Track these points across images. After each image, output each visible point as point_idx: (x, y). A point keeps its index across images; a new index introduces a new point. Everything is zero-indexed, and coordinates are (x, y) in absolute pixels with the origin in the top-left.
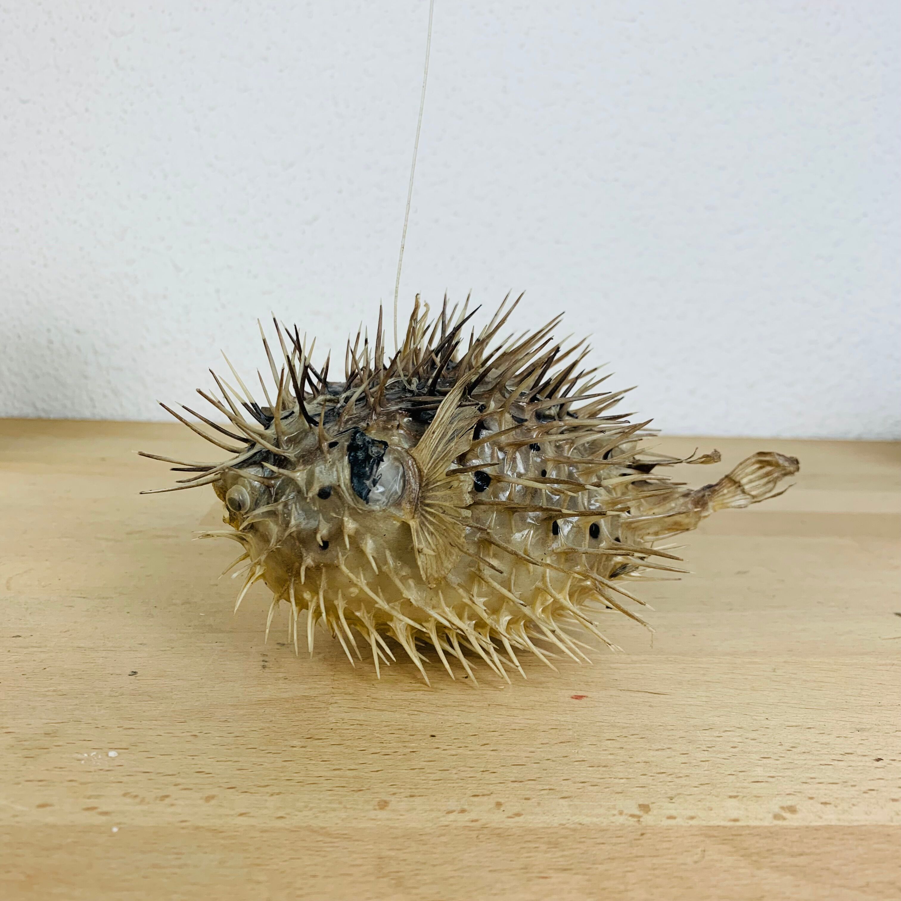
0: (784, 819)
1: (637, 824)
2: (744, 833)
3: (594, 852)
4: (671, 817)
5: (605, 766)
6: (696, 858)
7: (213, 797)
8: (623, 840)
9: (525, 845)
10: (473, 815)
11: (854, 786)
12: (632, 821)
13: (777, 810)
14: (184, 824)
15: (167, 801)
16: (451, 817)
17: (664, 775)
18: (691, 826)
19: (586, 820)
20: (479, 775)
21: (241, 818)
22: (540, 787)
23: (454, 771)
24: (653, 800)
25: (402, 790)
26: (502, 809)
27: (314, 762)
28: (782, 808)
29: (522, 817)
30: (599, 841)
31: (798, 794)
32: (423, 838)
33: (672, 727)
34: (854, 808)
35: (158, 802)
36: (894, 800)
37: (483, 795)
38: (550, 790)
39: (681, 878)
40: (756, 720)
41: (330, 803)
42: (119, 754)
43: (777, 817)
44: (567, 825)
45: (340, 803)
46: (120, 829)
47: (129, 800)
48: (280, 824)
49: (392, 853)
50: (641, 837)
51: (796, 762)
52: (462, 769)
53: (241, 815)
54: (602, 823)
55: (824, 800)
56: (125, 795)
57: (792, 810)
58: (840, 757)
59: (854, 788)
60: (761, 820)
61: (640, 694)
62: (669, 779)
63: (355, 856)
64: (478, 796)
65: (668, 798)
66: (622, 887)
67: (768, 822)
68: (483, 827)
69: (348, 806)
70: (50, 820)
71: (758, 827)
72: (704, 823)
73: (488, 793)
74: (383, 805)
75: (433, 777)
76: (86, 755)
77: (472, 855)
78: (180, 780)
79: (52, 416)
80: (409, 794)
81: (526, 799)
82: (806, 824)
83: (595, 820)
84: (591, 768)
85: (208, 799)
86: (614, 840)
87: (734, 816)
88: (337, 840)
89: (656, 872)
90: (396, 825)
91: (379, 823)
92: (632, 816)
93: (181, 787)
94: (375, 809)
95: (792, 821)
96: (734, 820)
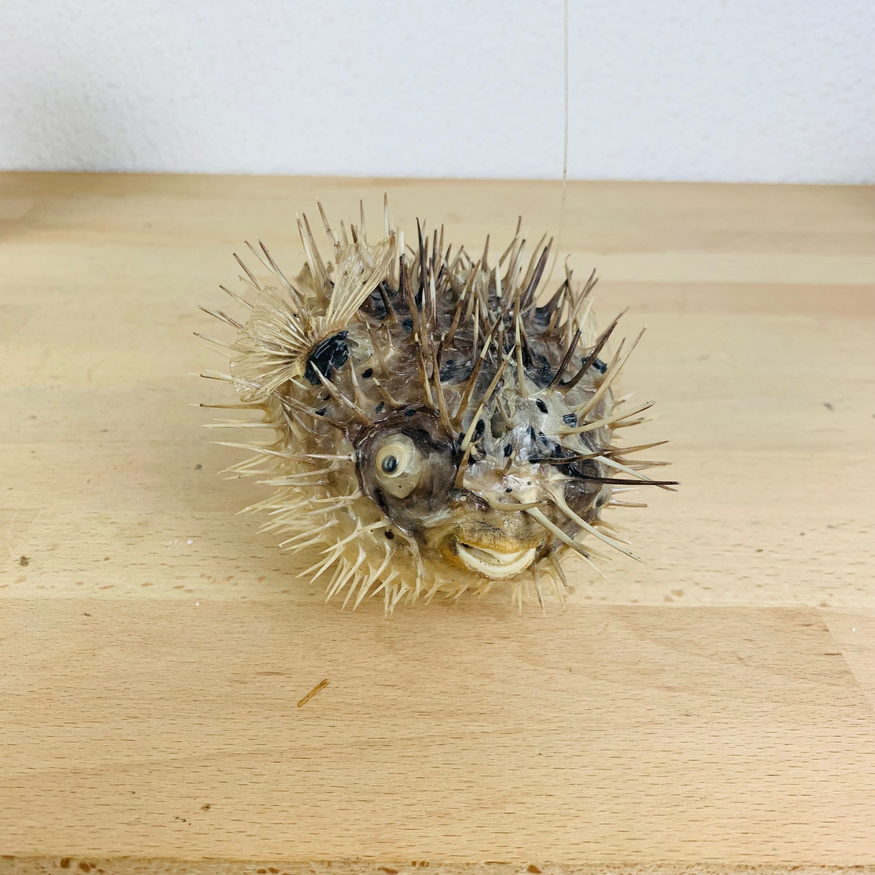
0: (672, 601)
2: (640, 611)
4: (589, 598)
7: (264, 578)
11: (733, 574)
13: (668, 594)
14: (244, 600)
15: (231, 581)
18: (602, 605)
21: (285, 595)
24: (577, 584)
28: (673, 592)
30: (532, 616)
35: (225, 581)
42: (194, 542)
43: (667, 599)
46: (200, 603)
47: (204, 580)
48: (310, 599)
53: (283, 592)
55: (705, 586)
56: (202, 576)
57: (680, 593)
58: (729, 548)
59: (733, 576)
60: (654, 601)
67: (660, 603)
71: (652, 607)
72: (612, 603)
78: (240, 564)
85: (261, 579)
87: (635, 598)
93: (241, 569)
95: (679, 602)
96: (636, 601)
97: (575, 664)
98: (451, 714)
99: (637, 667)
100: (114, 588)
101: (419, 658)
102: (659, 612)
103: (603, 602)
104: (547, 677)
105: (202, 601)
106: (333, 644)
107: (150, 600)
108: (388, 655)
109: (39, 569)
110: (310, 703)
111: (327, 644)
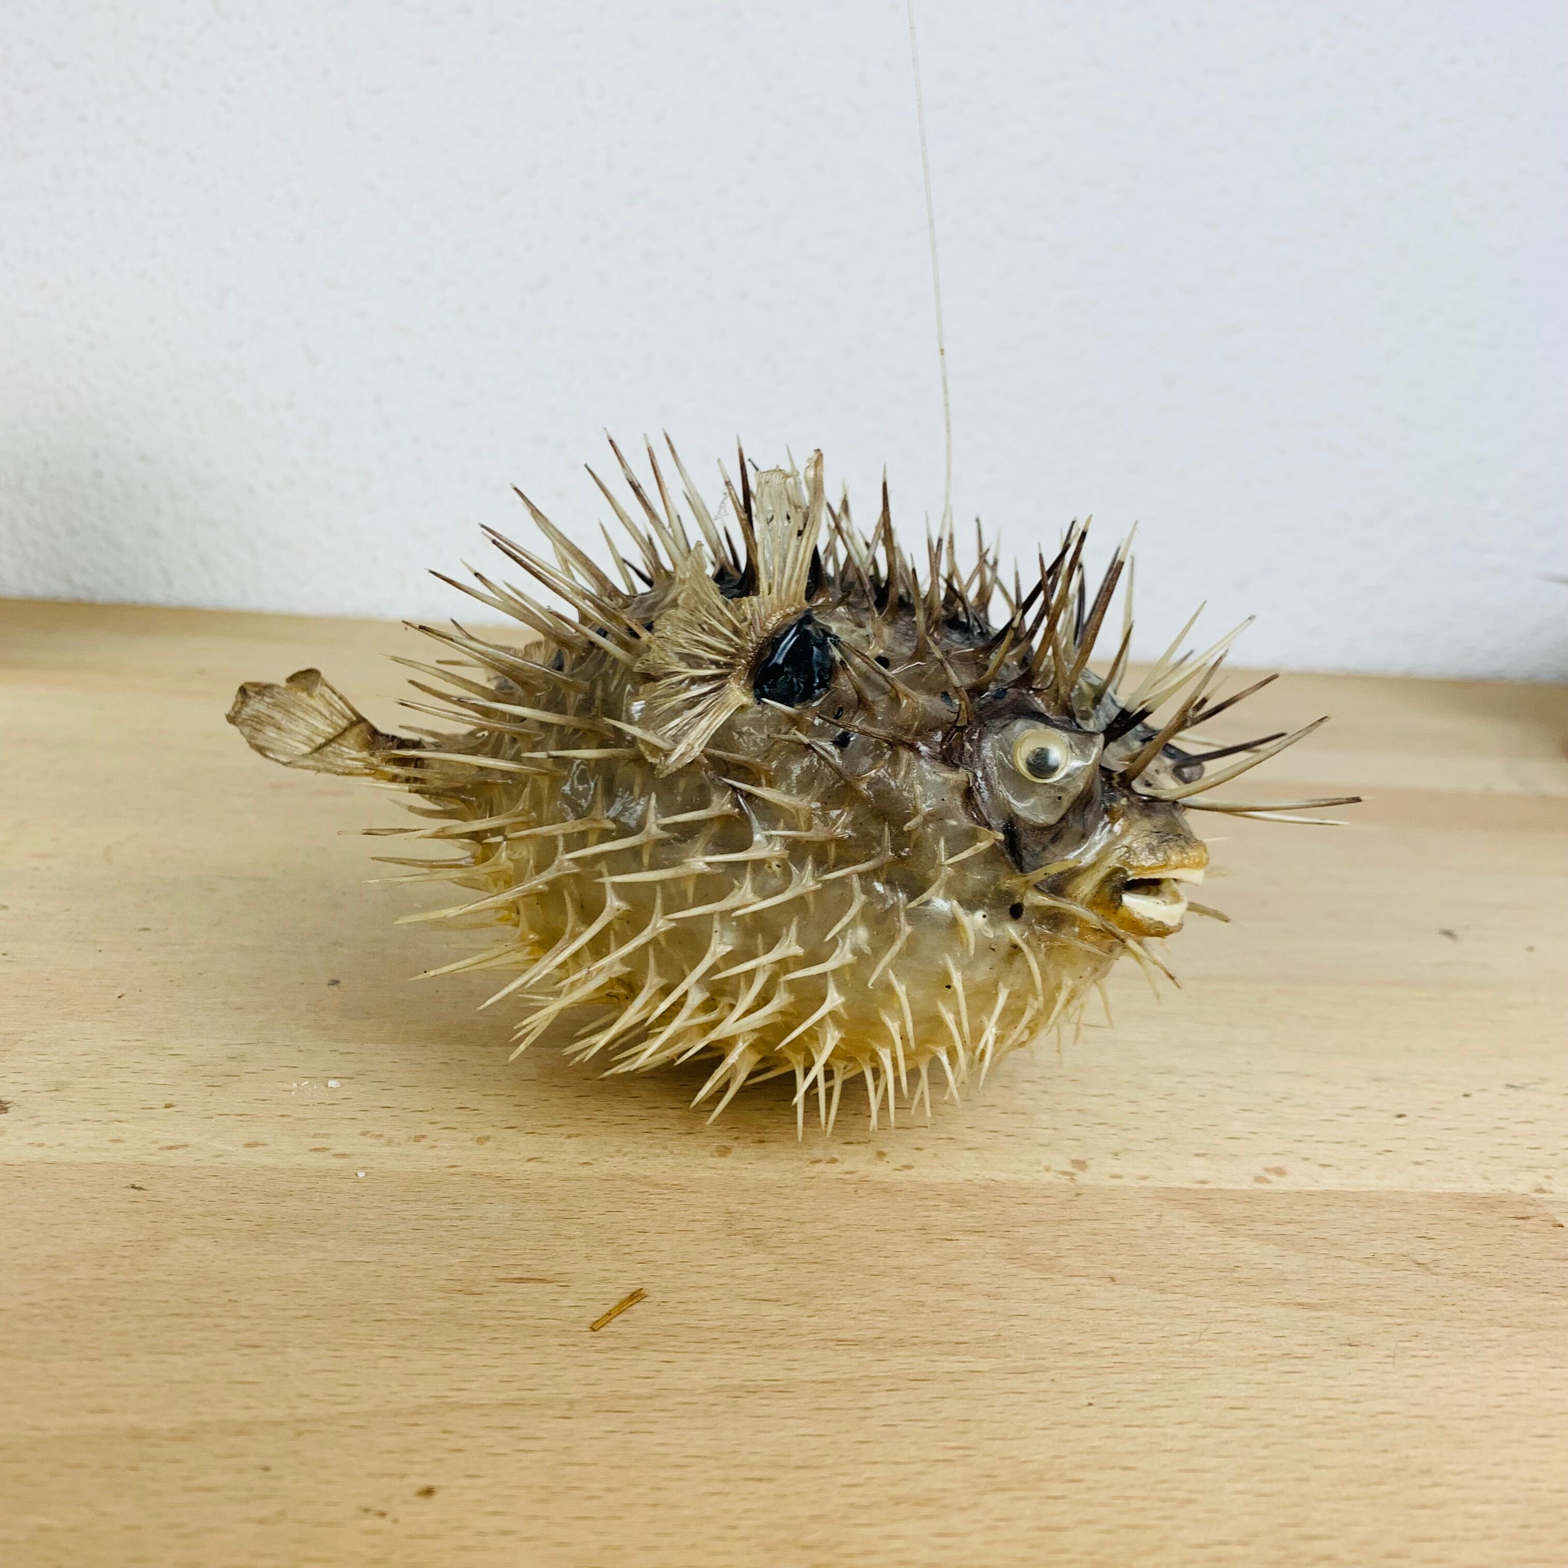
0: (1268, 1182)
1: (1070, 1183)
2: (1214, 1196)
3: (1014, 1213)
4: (1114, 1176)
5: (1022, 1113)
6: (1149, 1223)
7: (488, 1138)
8: (1051, 1201)
9: (920, 1203)
10: (848, 1167)
11: (1365, 1146)
12: (1064, 1179)
13: (1260, 1172)
14: (453, 1170)
15: (424, 1142)
16: (820, 1167)
17: (1104, 1126)
18: (1142, 1187)
19: (1002, 1177)
21: (532, 1164)
22: (935, 1136)
24: (1090, 1155)
25: (746, 1136)
26: (886, 1159)
27: (617, 1100)
28: (1267, 1170)
29: (914, 1170)
30: (1019, 1200)
31: (1288, 1154)
32: (782, 1191)
34: (1363, 1171)
35: (411, 1142)
36: (1416, 1163)
37: (859, 1143)
38: (949, 1139)
39: (1131, 1245)
41: (650, 1147)
42: (342, 1085)
43: (1259, 1179)
44: (976, 1181)
45: (665, 1148)
46: (367, 1174)
47: (370, 1140)
48: (585, 1171)
49: (743, 1208)
50: (1075, 1198)
53: (530, 1160)
54: (1023, 1180)
55: (1323, 1162)
56: (364, 1134)
57: (1280, 1172)
58: (1346, 1112)
59: (1364, 1149)
60: (1237, 1182)
62: (1112, 1131)
63: (694, 1210)
64: (850, 1144)
65: (1112, 1153)
66: (1053, 1253)
67: (1247, 1185)
68: (863, 1180)
69: (675, 1152)
70: (269, 1161)
71: (1233, 1191)
72: (1161, 1185)
73: (866, 1140)
74: (723, 1152)
75: (787, 1119)
76: (295, 1085)
77: (851, 1212)
78: (437, 1118)
80: (757, 1139)
81: (917, 1149)
82: (1298, 1188)
83: (1013, 1176)
84: (1004, 1115)
85: (482, 1140)
86: (1040, 1201)
87: (1201, 1175)
88: (666, 1191)
89: (1098, 1238)
90: (745, 1176)
91: (720, 1172)
92: (1064, 1173)
93: (440, 1126)
94: (713, 1156)
95: (1279, 1184)
96: (1202, 1182)
97: (1118, 1271)
98: (900, 1344)
99: (1235, 1275)
100: (189, 1149)
101: (818, 1261)
102: (1250, 1199)
103: (1143, 1183)
104: (1071, 1289)
105: (369, 1171)
106: (642, 1237)
107: (265, 1167)
108: (755, 1256)
109: (32, 1117)
110: (616, 1325)
111: (631, 1237)
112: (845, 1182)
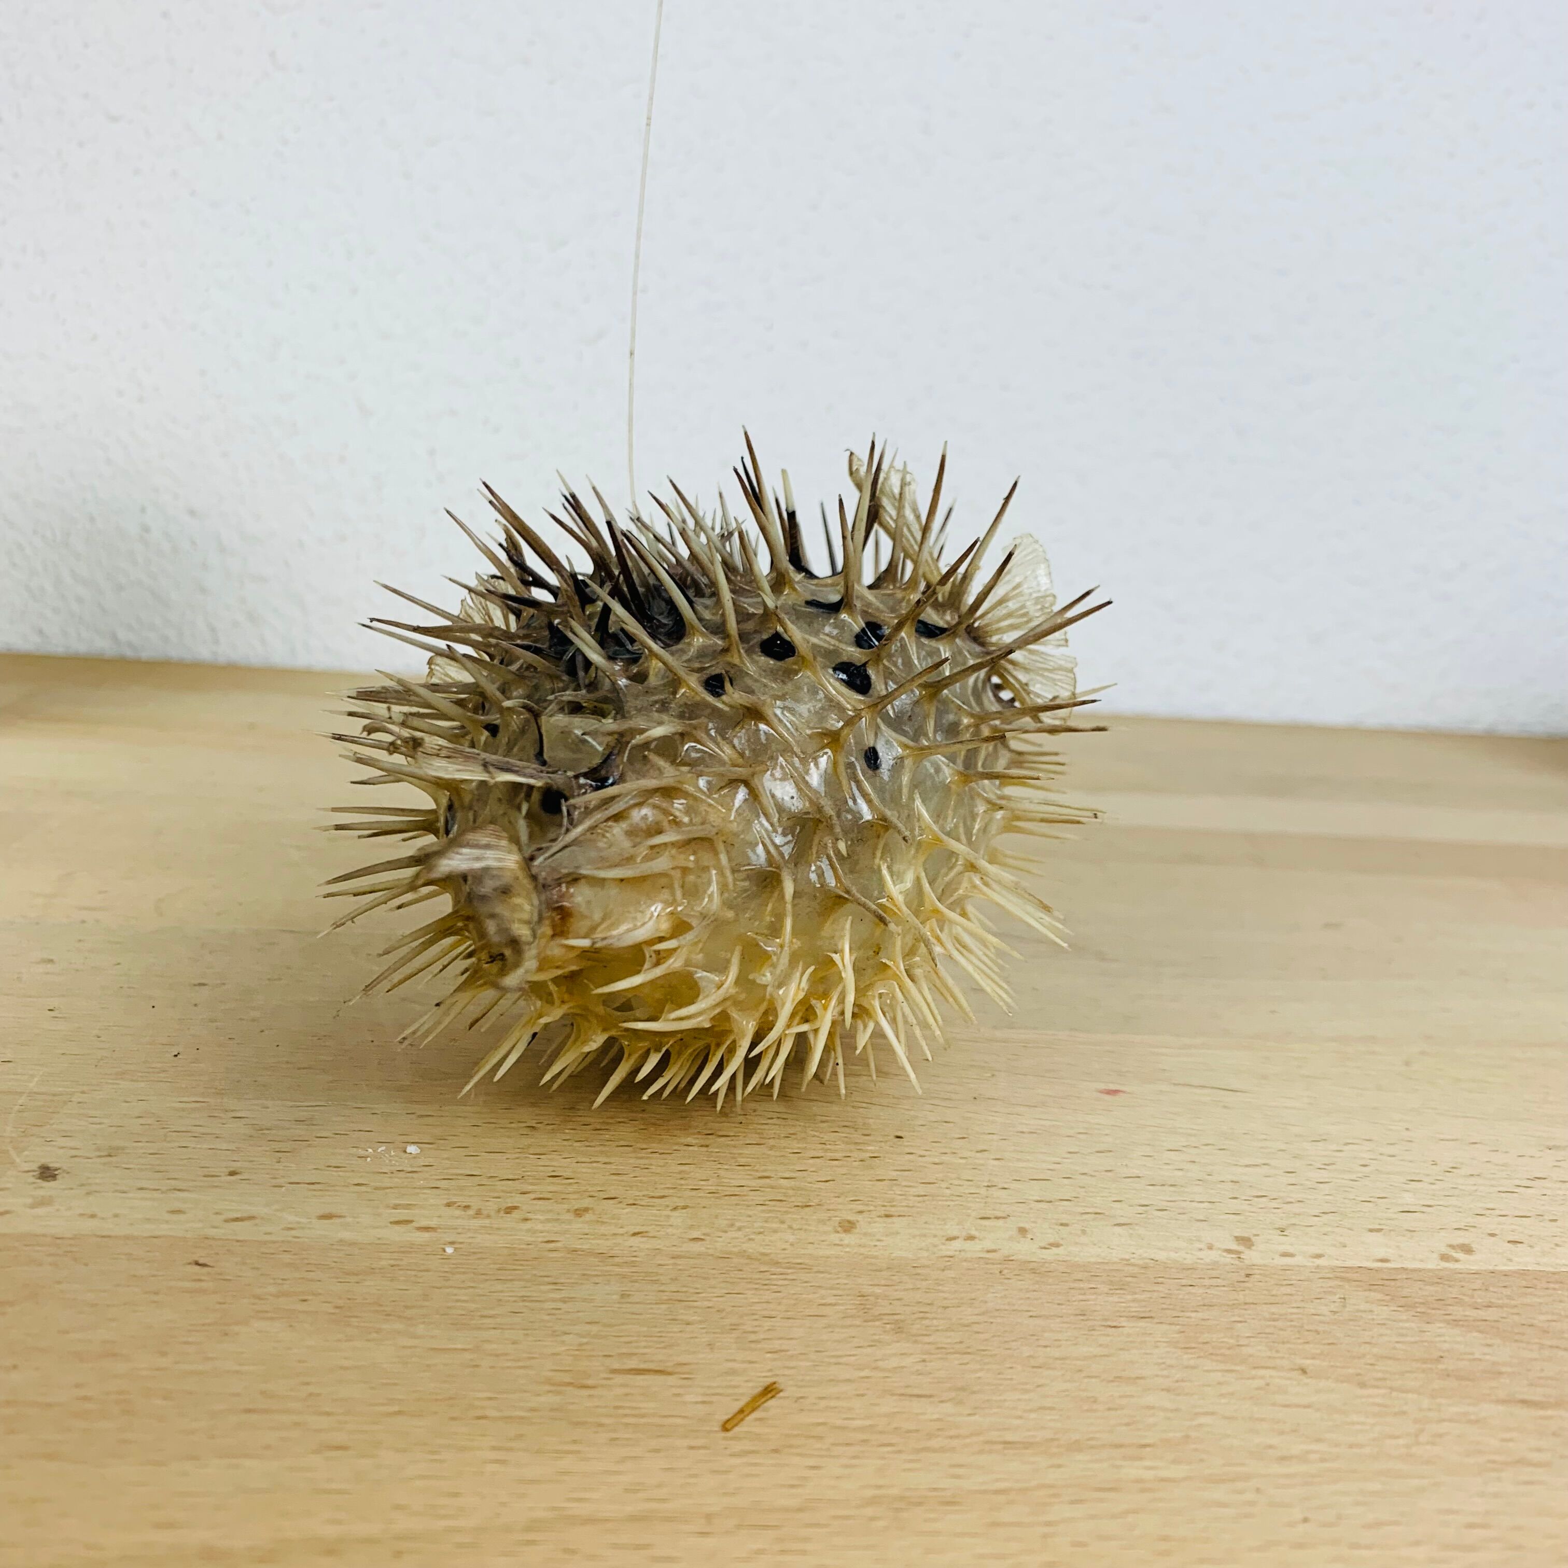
0: (1456, 1260)
1: (1237, 1262)
2: (1399, 1277)
3: (1181, 1297)
4: (1286, 1255)
5: (1172, 1185)
6: (1333, 1307)
7: (586, 1210)
8: (1220, 1282)
9: (1073, 1285)
10: (989, 1245)
11: (1555, 1221)
12: (1229, 1259)
13: (1444, 1250)
14: (552, 1245)
15: (516, 1215)
16: (957, 1245)
17: (1264, 1199)
18: (1318, 1267)
19: (1160, 1255)
20: (983, 1191)
21: (638, 1239)
22: (1081, 1210)
23: (944, 1185)
24: (1255, 1232)
25: (872, 1208)
26: (1030, 1236)
27: (726, 1167)
28: (1452, 1247)
29: (1062, 1248)
30: (1184, 1282)
31: (1472, 1229)
32: (919, 1271)
33: (1264, 1137)
34: (1558, 1248)
35: (502, 1214)
37: (997, 1218)
38: (1096, 1213)
39: (1317, 1332)
40: (1390, 1130)
41: (766, 1221)
42: (423, 1150)
43: (1444, 1258)
44: (1132, 1261)
45: (783, 1222)
46: (456, 1249)
47: (456, 1212)
48: (697, 1247)
49: (878, 1290)
50: (1246, 1279)
51: (1460, 1187)
52: (956, 1182)
53: (635, 1234)
54: (1185, 1259)
55: (1511, 1238)
56: (448, 1205)
57: (1467, 1249)
58: (1529, 1183)
59: (1555, 1224)
60: (1422, 1261)
61: (1206, 1091)
62: (1274, 1204)
63: (823, 1292)
64: (989, 1218)
65: (1278, 1229)
67: (1433, 1264)
68: (1008, 1260)
69: (795, 1226)
70: (346, 1235)
71: (1420, 1270)
72: (1339, 1263)
73: (1004, 1215)
74: (848, 1227)
75: (913, 1191)
76: (370, 1150)
77: (999, 1295)
78: (527, 1187)
79: (145, 655)
80: (883, 1213)
81: (1062, 1225)
82: (1491, 1268)
83: (1173, 1255)
84: (1151, 1187)
85: (579, 1213)
86: (1207, 1282)
87: (1381, 1253)
88: (790, 1271)
89: (1279, 1324)
90: (876, 1254)
91: (848, 1250)
92: (1229, 1251)
93: (533, 1196)
94: (837, 1232)
95: (1466, 1263)
96: (1382, 1261)
97: (1309, 1362)
98: (1076, 1447)
99: (1440, 1366)
100: (257, 1221)
101: (969, 1350)
102: (1439, 1279)
103: (1320, 1262)
104: (1259, 1383)
105: (457, 1246)
106: (767, 1324)
107: (341, 1241)
108: (898, 1344)
109: (82, 1185)
110: (749, 1425)
111: (756, 1323)
112: (987, 1261)
